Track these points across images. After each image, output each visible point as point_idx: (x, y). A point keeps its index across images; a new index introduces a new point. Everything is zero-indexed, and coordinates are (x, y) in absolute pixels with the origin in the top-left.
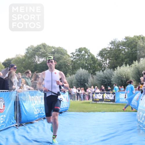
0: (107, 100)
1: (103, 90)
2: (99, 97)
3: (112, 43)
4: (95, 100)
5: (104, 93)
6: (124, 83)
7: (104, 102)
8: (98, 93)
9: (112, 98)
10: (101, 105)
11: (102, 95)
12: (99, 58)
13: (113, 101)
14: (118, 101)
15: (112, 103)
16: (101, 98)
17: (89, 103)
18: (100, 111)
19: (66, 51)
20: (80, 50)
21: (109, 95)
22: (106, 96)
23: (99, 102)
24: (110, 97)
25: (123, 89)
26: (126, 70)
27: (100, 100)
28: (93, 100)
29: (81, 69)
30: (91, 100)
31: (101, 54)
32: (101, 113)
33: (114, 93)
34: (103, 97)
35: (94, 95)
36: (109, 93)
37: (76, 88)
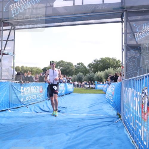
0: (92, 88)
1: (90, 83)
2: (88, 86)
3: (95, 61)
5: (90, 85)
6: (100, 80)
7: (90, 89)
8: (87, 85)
9: (94, 87)
10: (89, 90)
11: (89, 85)
12: (88, 68)
13: (95, 88)
14: (97, 88)
15: (94, 89)
16: (88, 87)
17: (83, 89)
18: (88, 93)
19: (72, 64)
20: (79, 64)
22: (91, 86)
24: (93, 86)
25: (99, 83)
26: (101, 74)
27: (88, 88)
28: (85, 88)
29: (80, 73)
31: (89, 66)
32: (88, 94)
33: (95, 85)
34: (89, 86)
35: (85, 85)
36: (93, 85)
37: (77, 82)
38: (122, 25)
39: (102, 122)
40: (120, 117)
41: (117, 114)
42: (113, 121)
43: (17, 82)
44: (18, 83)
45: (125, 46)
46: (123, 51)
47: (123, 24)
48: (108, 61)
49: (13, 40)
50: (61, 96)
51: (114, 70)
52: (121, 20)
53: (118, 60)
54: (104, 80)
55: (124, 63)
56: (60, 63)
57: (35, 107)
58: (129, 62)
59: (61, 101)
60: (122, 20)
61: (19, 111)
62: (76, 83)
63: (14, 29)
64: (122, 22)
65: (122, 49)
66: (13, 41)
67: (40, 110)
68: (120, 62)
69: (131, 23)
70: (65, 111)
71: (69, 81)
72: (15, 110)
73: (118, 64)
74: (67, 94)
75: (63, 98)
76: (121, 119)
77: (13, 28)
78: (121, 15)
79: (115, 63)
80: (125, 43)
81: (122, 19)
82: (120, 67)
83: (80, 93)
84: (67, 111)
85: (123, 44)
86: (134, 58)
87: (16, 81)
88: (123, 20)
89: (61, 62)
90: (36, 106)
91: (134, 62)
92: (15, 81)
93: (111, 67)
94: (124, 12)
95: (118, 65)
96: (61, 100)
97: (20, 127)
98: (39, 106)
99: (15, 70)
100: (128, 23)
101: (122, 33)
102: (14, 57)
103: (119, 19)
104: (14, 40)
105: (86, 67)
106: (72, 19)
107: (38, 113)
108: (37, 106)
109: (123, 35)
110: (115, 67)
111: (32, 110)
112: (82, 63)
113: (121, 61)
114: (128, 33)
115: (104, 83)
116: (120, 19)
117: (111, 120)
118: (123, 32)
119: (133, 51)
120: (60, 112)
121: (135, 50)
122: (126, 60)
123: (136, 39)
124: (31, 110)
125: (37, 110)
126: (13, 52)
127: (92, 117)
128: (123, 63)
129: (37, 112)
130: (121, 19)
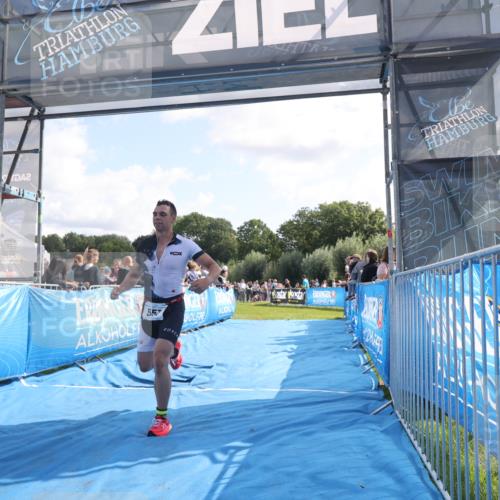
0: (294, 301)
1: (287, 286)
2: (281, 296)
3: (301, 214)
4: (275, 301)
5: (288, 290)
6: (320, 275)
7: (288, 304)
8: (279, 290)
9: (300, 298)
10: (284, 309)
11: (285, 294)
12: (280, 236)
13: (302, 302)
14: (311, 302)
15: (300, 305)
16: (284, 297)
17: (265, 305)
18: (282, 318)
19: (229, 224)
20: (252, 223)
21: (296, 293)
22: (291, 294)
23: (282, 304)
24: (299, 296)
25: (317, 284)
26: (324, 254)
27: (283, 301)
28: (272, 301)
29: (253, 253)
30: (268, 301)
31: (283, 229)
33: (303, 290)
34: (287, 296)
35: (273, 293)
36: (297, 291)
37: (246, 283)
38: (385, 99)
39: (328, 414)
40: (387, 396)
41: (379, 387)
42: (364, 411)
43: (48, 288)
44: (54, 288)
45: (395, 165)
46: (390, 182)
47: (388, 96)
48: (345, 213)
49: (35, 151)
50: (196, 329)
51: (364, 243)
52: (381, 86)
53: (377, 211)
54: (333, 275)
55: (393, 221)
56: (190, 221)
57: (108, 368)
58: (411, 218)
59: (195, 347)
60: (385, 86)
61: (55, 382)
62: (243, 286)
63: (42, 117)
64: (384, 91)
65: (387, 174)
66: (38, 155)
67: (127, 378)
68: (382, 215)
69: (410, 92)
70: (207, 379)
71: (220, 280)
72: (42, 381)
73: (375, 222)
74: (213, 324)
75: (203, 337)
76: (392, 404)
77: (36, 112)
78: (380, 69)
79: (367, 219)
80: (394, 158)
81: (383, 81)
82: (384, 232)
83: (257, 319)
84: (213, 379)
85: (391, 160)
86: (426, 202)
87: (45, 284)
88: (388, 84)
89: (192, 218)
90: (112, 366)
91: (426, 216)
92: (43, 282)
93: (355, 233)
94: (388, 60)
95: (376, 226)
96: (196, 341)
97: (59, 437)
98: (121, 365)
99: (42, 247)
100: (402, 94)
101: (386, 126)
102: (39, 204)
103: (376, 83)
104: (39, 151)
105: (275, 232)
106: (225, 83)
107: (117, 386)
108: (116, 365)
109: (390, 131)
110: (366, 232)
111: (100, 377)
112: (259, 221)
113: (386, 213)
114: (403, 125)
115: (334, 284)
116: (378, 80)
117: (358, 405)
118: (389, 122)
119: (421, 181)
120: (192, 382)
121: (427, 178)
122: (400, 208)
123: (429, 144)
124: (95, 377)
125: (115, 376)
126: (37, 189)
127: (297, 399)
128: (390, 219)
129: (117, 383)
130: (381, 82)
